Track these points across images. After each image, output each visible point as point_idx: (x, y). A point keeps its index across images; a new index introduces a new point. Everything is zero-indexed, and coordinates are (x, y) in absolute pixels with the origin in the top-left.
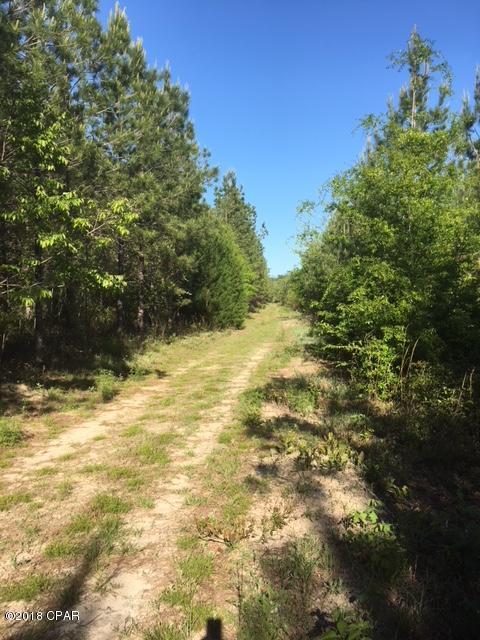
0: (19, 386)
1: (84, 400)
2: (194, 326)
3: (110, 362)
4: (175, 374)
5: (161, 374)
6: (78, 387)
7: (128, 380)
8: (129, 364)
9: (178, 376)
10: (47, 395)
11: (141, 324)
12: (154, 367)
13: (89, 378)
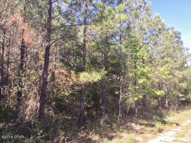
0: (132, 124)
1: (152, 131)
2: (186, 107)
3: (159, 119)
4: (183, 125)
5: (178, 125)
6: (150, 126)
7: (166, 125)
8: (165, 120)
9: (184, 126)
10: (141, 128)
11: (167, 106)
12: (174, 122)
13: (153, 123)
